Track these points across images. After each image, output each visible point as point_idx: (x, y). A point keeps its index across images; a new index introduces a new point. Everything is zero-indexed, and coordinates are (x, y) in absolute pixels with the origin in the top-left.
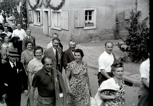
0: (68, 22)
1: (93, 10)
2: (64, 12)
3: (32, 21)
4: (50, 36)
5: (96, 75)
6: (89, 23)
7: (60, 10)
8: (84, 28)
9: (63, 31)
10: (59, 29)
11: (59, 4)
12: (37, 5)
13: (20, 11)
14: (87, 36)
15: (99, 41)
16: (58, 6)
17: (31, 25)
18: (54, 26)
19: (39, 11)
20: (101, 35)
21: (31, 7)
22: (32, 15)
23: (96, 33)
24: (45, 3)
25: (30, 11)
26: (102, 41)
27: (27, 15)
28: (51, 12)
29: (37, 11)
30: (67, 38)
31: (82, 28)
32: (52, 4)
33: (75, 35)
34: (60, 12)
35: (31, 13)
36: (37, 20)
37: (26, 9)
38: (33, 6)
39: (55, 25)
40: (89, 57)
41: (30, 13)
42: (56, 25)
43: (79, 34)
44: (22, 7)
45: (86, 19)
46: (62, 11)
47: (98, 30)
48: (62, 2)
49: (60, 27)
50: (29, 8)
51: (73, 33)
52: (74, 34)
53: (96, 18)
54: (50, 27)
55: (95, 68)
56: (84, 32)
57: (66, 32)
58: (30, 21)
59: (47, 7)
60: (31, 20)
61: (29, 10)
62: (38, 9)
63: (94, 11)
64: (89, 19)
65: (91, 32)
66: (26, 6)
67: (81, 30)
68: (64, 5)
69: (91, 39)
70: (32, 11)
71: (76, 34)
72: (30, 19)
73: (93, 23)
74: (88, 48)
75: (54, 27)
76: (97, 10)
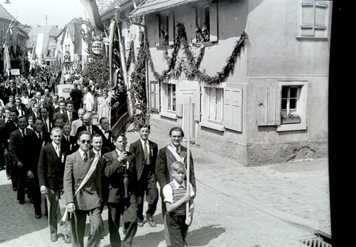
0: (240, 113)
1: (300, 87)
2: (231, 89)
3: (158, 107)
4: (196, 143)
5: (304, 243)
6: (291, 117)
7: (223, 85)
8: (279, 129)
9: (227, 134)
10: (220, 128)
11: (221, 70)
12: (169, 71)
13: (130, 83)
14: (285, 147)
15: (311, 159)
16: (217, 75)
17: (154, 116)
18: (209, 121)
19: (174, 85)
20: (317, 145)
21: (156, 74)
22: (157, 92)
23: (306, 139)
24: (188, 67)
25: (153, 85)
26: (318, 159)
27: (147, 92)
28: (203, 89)
29: (169, 85)
30: (237, 149)
31: (274, 128)
32: (204, 70)
33: (257, 143)
34: (223, 89)
35: (155, 88)
36: (169, 105)
37: (144, 79)
38: (161, 73)
39: (209, 118)
40: (289, 198)
41: (153, 89)
42: (212, 119)
43: (267, 141)
44: (137, 74)
45: (284, 106)
46: (227, 86)
47: (310, 134)
48: (228, 65)
49: (221, 124)
50: (151, 77)
51: (251, 139)
52: (255, 141)
53: (307, 104)
54: (198, 122)
55: (303, 226)
56: (277, 137)
57: (235, 135)
58: (153, 106)
59: (193, 75)
60: (155, 104)
61: (152, 82)
62: (172, 81)
63: (303, 89)
64: (291, 107)
65: (295, 138)
66: (144, 73)
67: (272, 133)
68: (232, 73)
69: (293, 155)
70: (157, 85)
71: (259, 141)
72: (153, 102)
73: (298, 118)
74: (287, 175)
75: (207, 123)
76: (310, 86)
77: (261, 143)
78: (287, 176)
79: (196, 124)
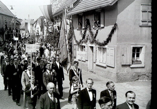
0: (114, 59)
1: (141, 48)
2: (110, 48)
4: (94, 72)
6: (137, 61)
7: (106, 46)
8: (131, 66)
9: (108, 68)
10: (105, 65)
11: (105, 40)
12: (82, 40)
14: (134, 74)
15: (146, 80)
16: (104, 42)
19: (84, 46)
20: (150, 74)
21: (76, 41)
22: (77, 49)
23: (144, 71)
24: (91, 38)
26: (150, 80)
27: (72, 49)
28: (97, 48)
29: (82, 46)
30: (112, 75)
31: (129, 66)
32: (98, 40)
33: (121, 72)
34: (106, 48)
35: (76, 47)
37: (71, 43)
38: (79, 41)
41: (75, 48)
42: (101, 61)
43: (126, 71)
45: (133, 56)
46: (108, 47)
47: (146, 69)
48: (108, 38)
49: (105, 64)
50: (74, 43)
51: (119, 71)
52: (120, 72)
53: (145, 56)
54: (95, 63)
56: (130, 70)
57: (111, 68)
58: (75, 55)
59: (93, 42)
61: (75, 45)
62: (84, 44)
63: (143, 48)
64: (137, 57)
65: (139, 70)
66: (71, 41)
67: (128, 68)
68: (110, 41)
69: (138, 78)
70: (77, 46)
73: (140, 61)
75: (99, 63)
76: (146, 47)
77: (123, 72)
78: (135, 88)
79: (94, 64)
